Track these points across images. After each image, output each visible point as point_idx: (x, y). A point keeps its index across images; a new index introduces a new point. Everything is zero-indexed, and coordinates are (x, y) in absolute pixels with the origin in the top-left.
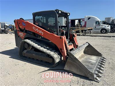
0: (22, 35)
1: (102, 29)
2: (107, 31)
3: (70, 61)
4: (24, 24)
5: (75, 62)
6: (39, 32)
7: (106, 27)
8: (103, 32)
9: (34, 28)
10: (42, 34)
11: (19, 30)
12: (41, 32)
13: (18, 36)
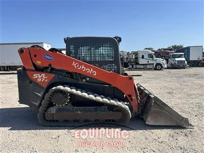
0: (42, 77)
3: (156, 109)
5: (164, 109)
6: (88, 70)
9: (76, 65)
10: (95, 74)
11: (34, 68)
12: (92, 70)
13: (28, 81)
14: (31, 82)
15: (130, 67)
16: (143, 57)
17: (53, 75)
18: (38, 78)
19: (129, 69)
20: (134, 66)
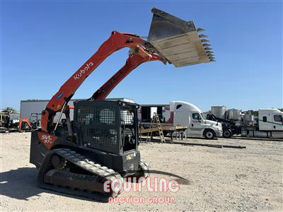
0: (48, 139)
1: (206, 129)
2: (217, 135)
7: (214, 126)
8: (207, 135)
15: (244, 133)
16: (265, 119)
18: (45, 139)
19: (242, 136)
20: (251, 133)
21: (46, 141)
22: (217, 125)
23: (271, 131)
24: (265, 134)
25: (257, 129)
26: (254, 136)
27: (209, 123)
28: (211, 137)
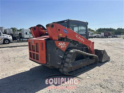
0: (63, 45)
1: (4, 39)
2: (11, 42)
4: (65, 31)
6: (81, 39)
7: (8, 37)
8: (6, 42)
9: (77, 37)
13: (56, 48)
14: (57, 49)
17: (68, 43)
18: (61, 45)
19: (18, 41)
21: (62, 47)
22: (10, 36)
23: (29, 38)
24: (27, 40)
25: (21, 38)
26: (22, 41)
27: (5, 36)
28: (8, 43)
